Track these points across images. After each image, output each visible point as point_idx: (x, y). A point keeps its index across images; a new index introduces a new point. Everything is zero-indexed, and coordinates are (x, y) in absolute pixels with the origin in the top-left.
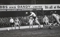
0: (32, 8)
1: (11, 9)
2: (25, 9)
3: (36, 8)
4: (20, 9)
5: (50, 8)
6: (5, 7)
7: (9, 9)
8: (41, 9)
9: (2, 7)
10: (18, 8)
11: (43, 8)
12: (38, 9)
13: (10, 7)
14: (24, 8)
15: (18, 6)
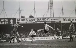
3: (54, 21)
4: (39, 22)
5: (68, 21)
6: (25, 20)
7: (29, 22)
8: (59, 22)
9: (23, 20)
11: (61, 21)
12: (56, 22)
13: (30, 20)
14: (43, 21)
15: (37, 19)
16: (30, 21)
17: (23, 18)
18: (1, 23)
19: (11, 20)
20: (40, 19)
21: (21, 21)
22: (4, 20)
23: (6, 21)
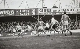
0: (77, 11)
1: (55, 13)
2: (69, 12)
6: (49, 10)
10: (62, 11)
15: (62, 9)
16: (54, 12)
17: (46, 9)
18: (22, 14)
19: (33, 11)
20: (65, 9)
21: (44, 12)
22: (25, 11)
23: (27, 12)
